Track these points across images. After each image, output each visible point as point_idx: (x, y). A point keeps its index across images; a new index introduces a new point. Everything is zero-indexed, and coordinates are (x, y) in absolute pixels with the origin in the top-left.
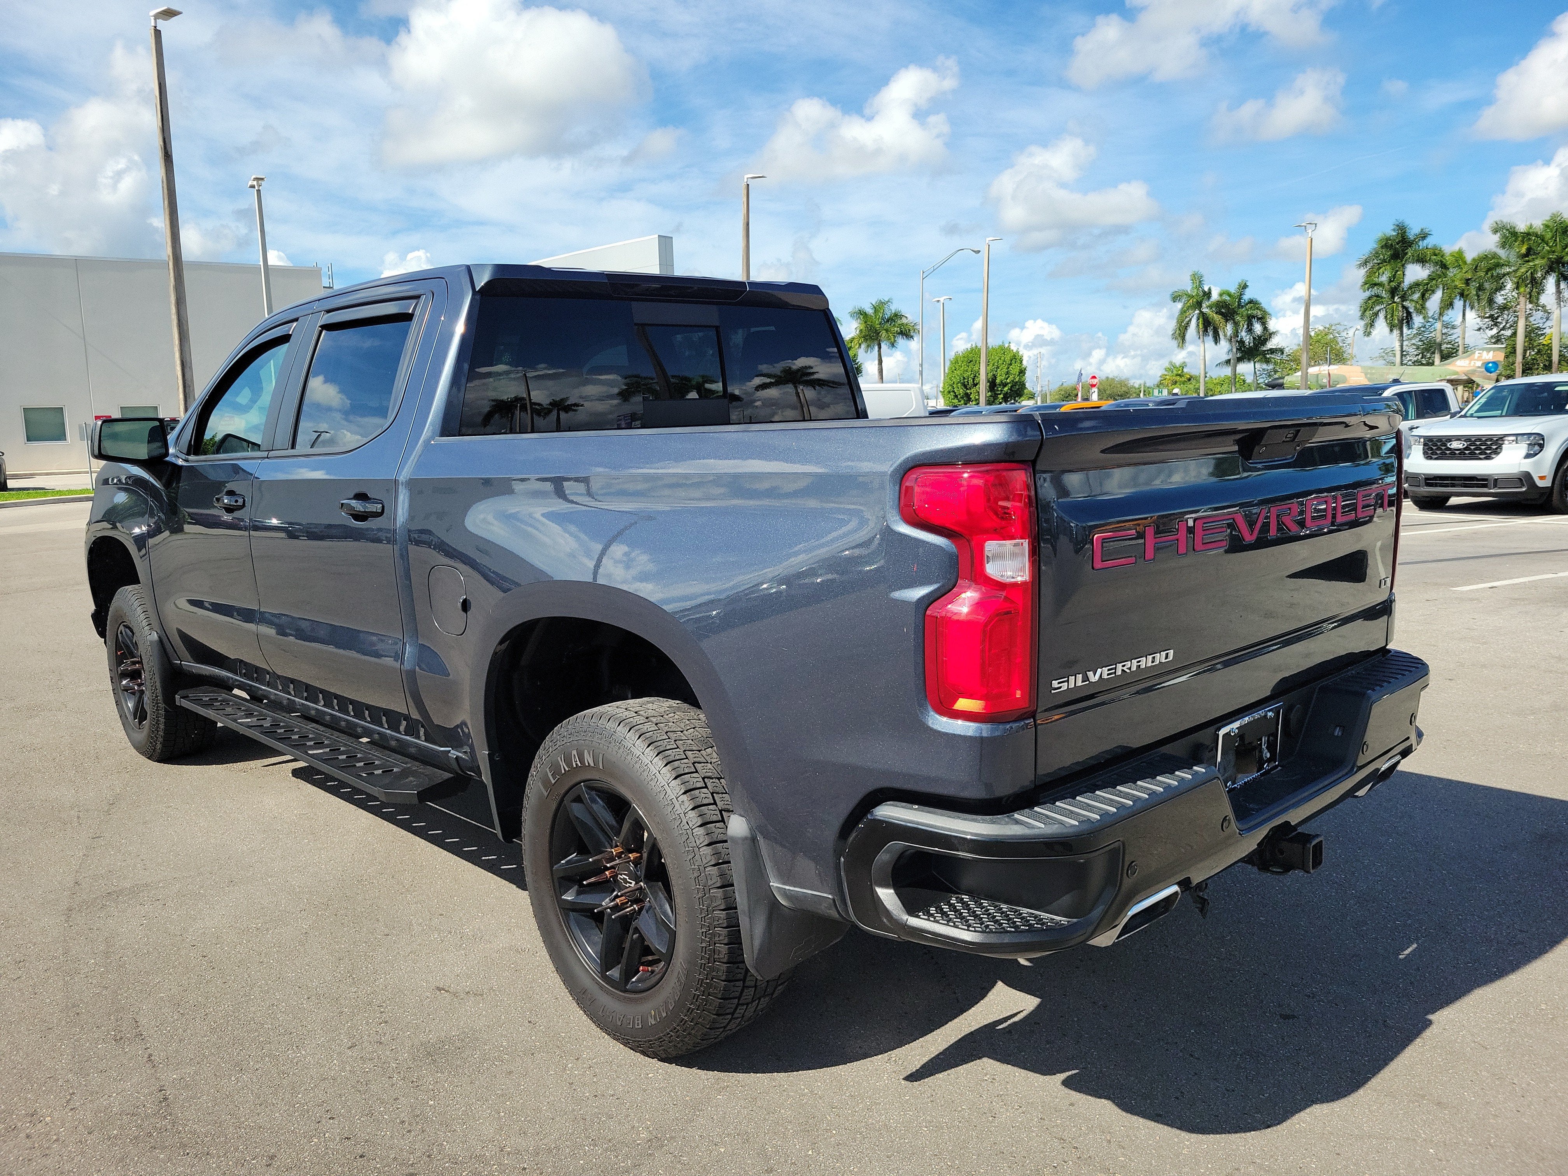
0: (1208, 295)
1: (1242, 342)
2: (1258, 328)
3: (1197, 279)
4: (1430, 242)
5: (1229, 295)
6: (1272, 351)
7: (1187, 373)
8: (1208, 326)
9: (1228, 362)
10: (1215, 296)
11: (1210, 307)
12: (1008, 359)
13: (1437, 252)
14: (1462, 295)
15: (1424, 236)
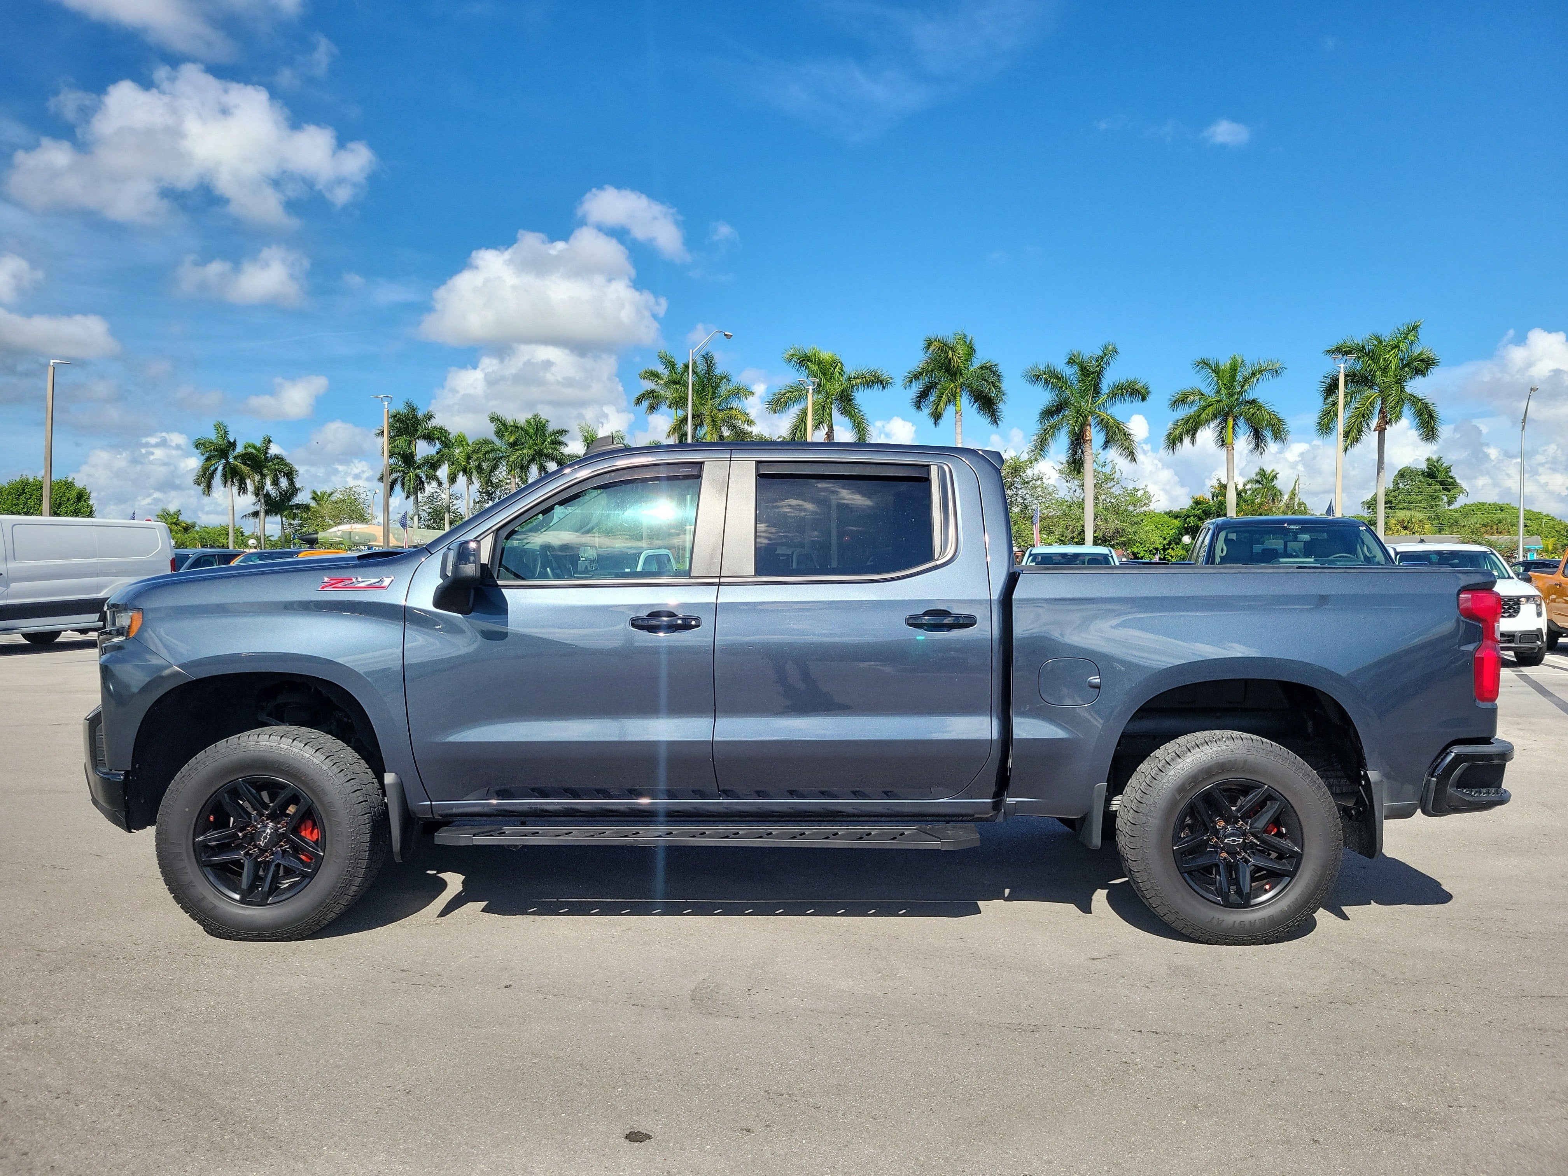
0: (233, 445)
1: (268, 495)
2: (284, 483)
3: (222, 429)
4: (433, 423)
5: (255, 448)
6: (298, 506)
7: (182, 522)
8: (233, 475)
9: (256, 514)
10: (239, 449)
11: (235, 458)
12: (73, 495)
13: (443, 431)
14: (465, 471)
15: (429, 417)
